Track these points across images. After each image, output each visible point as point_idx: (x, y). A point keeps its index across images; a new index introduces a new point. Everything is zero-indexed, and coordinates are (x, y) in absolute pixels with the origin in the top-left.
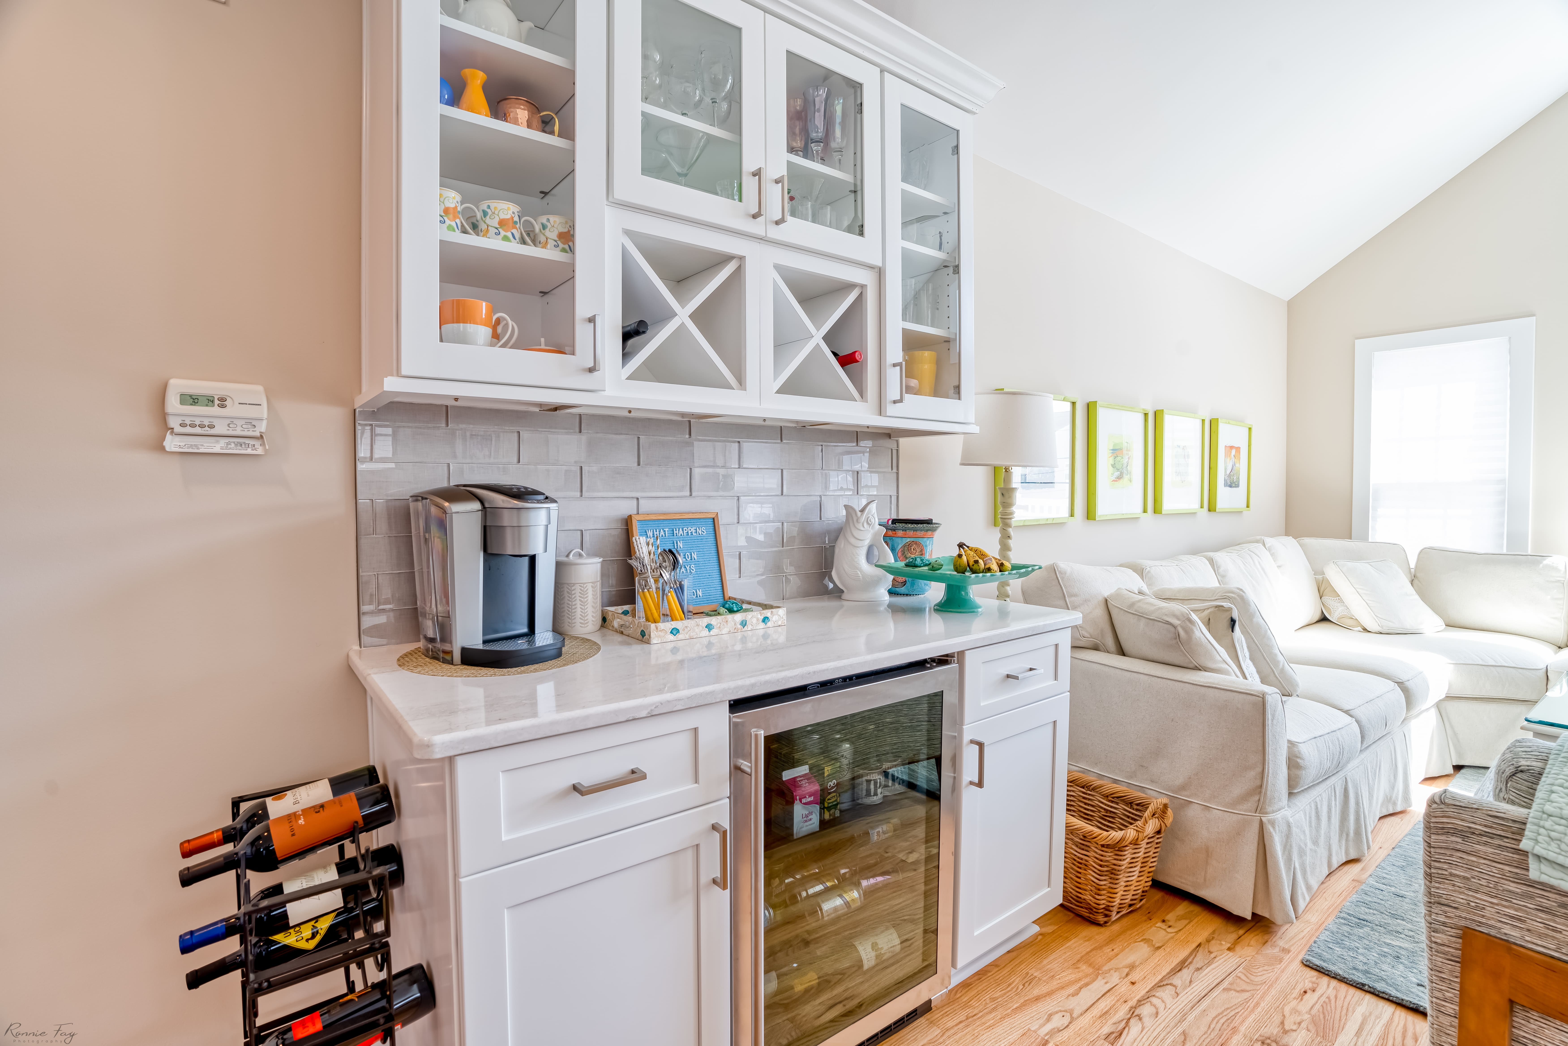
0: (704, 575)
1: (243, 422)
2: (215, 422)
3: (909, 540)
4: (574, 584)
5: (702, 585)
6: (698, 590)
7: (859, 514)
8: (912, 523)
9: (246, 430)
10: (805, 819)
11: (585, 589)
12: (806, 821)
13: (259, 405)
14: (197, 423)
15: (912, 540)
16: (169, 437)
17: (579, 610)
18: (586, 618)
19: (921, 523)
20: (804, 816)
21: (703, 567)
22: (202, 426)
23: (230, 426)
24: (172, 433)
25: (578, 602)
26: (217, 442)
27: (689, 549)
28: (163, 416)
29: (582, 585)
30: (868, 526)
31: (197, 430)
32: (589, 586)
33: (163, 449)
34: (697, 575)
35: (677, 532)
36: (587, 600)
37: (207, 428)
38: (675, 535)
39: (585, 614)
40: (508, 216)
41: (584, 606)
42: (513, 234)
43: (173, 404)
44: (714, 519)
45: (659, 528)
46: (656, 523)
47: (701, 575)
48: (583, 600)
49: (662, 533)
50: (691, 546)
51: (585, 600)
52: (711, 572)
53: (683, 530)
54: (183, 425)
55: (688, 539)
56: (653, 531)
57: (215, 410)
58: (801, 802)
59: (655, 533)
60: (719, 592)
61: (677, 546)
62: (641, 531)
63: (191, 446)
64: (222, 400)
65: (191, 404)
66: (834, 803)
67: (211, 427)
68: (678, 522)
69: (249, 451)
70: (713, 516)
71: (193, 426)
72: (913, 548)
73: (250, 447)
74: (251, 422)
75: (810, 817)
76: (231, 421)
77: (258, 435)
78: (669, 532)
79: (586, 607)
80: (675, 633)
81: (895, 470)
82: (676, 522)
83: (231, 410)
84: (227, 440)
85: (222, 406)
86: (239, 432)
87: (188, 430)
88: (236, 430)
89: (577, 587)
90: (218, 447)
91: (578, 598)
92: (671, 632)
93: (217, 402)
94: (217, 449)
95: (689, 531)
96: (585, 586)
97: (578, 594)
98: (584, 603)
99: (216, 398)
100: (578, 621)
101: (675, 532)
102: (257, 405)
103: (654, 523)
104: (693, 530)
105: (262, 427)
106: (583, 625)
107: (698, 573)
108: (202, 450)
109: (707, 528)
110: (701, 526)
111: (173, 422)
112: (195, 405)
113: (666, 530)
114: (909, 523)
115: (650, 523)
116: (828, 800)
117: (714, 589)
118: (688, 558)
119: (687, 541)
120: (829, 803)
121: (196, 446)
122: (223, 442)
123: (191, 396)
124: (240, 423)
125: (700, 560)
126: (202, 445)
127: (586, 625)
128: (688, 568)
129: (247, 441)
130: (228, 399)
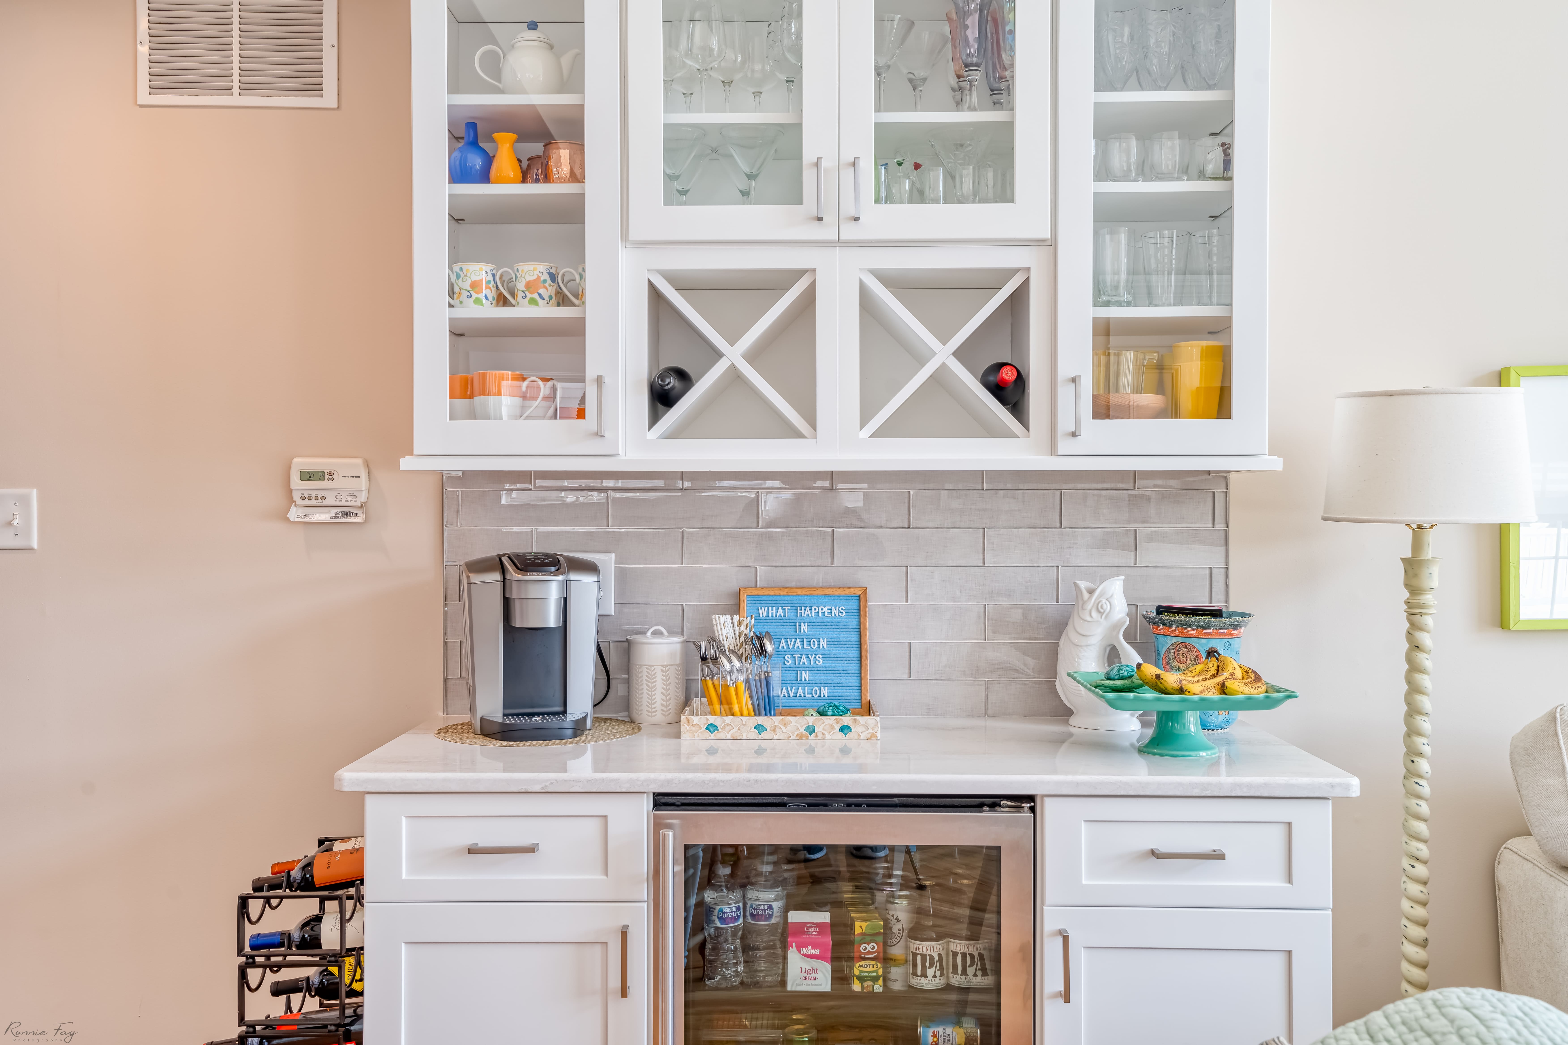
0: (836, 669)
1: (347, 493)
2: (326, 494)
3: (1174, 640)
4: (642, 666)
5: (830, 682)
6: (822, 688)
7: (1086, 595)
8: (1187, 614)
9: (349, 500)
10: (806, 975)
11: (653, 673)
12: (807, 978)
13: (358, 477)
14: (313, 496)
15: (1180, 640)
16: (293, 509)
17: (645, 696)
18: (653, 706)
19: (1202, 615)
20: (803, 971)
21: (835, 659)
22: (316, 498)
23: (337, 497)
24: (296, 505)
25: (645, 687)
26: (329, 512)
27: (818, 633)
28: (290, 491)
29: (650, 667)
30: (1099, 615)
31: (313, 502)
32: (658, 670)
33: (288, 519)
34: (824, 669)
35: (803, 611)
36: (656, 685)
37: (320, 500)
38: (799, 615)
39: (652, 700)
40: (535, 277)
41: (651, 692)
42: (540, 295)
43: (295, 480)
44: (860, 596)
45: (778, 605)
46: (774, 598)
47: (830, 669)
48: (650, 684)
49: (780, 611)
50: (820, 630)
51: (653, 685)
52: (846, 665)
53: (811, 609)
54: (303, 498)
55: (818, 621)
56: (768, 610)
57: (325, 484)
58: (799, 951)
59: (770, 612)
60: (856, 693)
61: (800, 629)
62: (752, 608)
63: (309, 516)
64: (331, 474)
65: (309, 480)
66: (871, 974)
67: (323, 498)
68: (806, 598)
69: (352, 520)
70: (859, 592)
71: (310, 498)
72: (1181, 652)
73: (353, 516)
74: (353, 494)
75: (813, 975)
76: (338, 493)
77: (359, 504)
78: (791, 611)
79: (653, 693)
80: (712, 730)
81: (1220, 525)
82: (803, 598)
83: (339, 482)
84: (336, 510)
85: (330, 480)
86: (343, 503)
87: (307, 502)
88: (341, 501)
89: (644, 669)
90: (327, 516)
91: (645, 682)
92: (707, 728)
93: (327, 476)
94: (328, 519)
95: (820, 611)
96: (653, 668)
97: (645, 678)
98: (651, 689)
99: (326, 472)
100: (644, 708)
101: (799, 611)
102: (356, 477)
103: (770, 599)
104: (826, 610)
105: (363, 497)
106: (650, 714)
107: (827, 665)
108: (317, 520)
109: (848, 608)
110: (839, 605)
111: (296, 496)
112: (311, 480)
113: (787, 608)
114: (1183, 613)
115: (765, 599)
116: (860, 966)
117: (848, 688)
118: (814, 645)
119: (816, 624)
120: (861, 971)
121: (313, 516)
122: (333, 511)
123: (308, 472)
124: (344, 494)
125: (831, 649)
126: (318, 515)
127: (653, 714)
128: (812, 659)
129: (352, 510)
130: (335, 473)
